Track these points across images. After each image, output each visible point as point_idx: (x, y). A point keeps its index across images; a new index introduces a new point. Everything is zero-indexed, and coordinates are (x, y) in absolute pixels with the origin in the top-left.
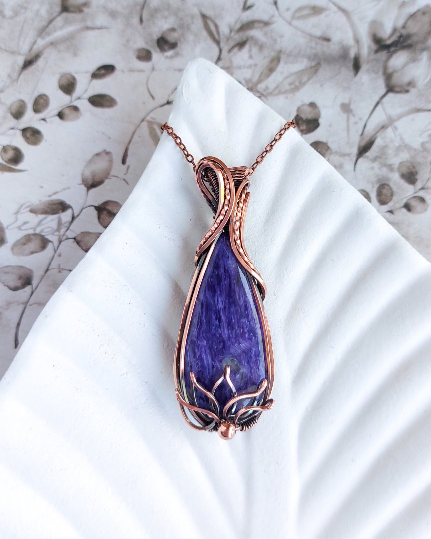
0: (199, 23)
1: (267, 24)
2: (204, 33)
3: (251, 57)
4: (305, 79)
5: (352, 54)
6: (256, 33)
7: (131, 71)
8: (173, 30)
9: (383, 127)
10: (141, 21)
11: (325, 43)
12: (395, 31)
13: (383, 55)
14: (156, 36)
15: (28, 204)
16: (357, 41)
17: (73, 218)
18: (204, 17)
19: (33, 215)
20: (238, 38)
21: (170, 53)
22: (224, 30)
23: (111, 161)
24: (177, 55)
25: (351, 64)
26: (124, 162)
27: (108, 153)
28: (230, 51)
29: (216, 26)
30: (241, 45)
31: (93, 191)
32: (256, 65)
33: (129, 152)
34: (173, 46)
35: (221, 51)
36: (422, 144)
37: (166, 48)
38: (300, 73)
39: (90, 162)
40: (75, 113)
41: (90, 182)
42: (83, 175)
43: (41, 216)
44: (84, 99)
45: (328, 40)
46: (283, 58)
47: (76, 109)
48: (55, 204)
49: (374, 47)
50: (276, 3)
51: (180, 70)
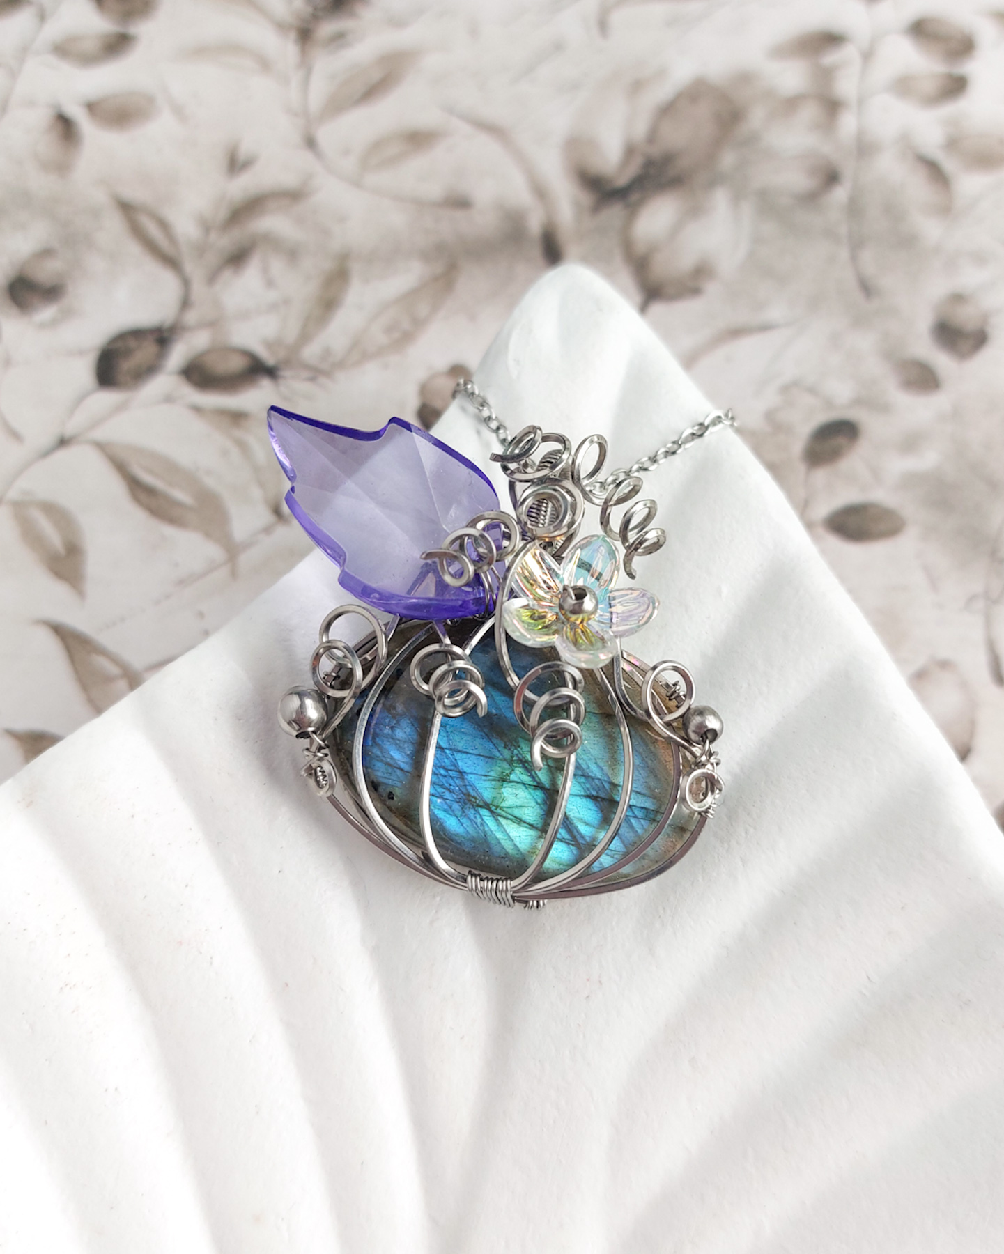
0: (112, 228)
1: (293, 196)
2: (134, 249)
3: (270, 283)
4: (423, 309)
5: (535, 224)
6: (272, 222)
8: (46, 253)
11: (459, 214)
12: (630, 151)
13: (614, 213)
16: (541, 192)
18: (127, 208)
20: (224, 242)
21: (47, 313)
22: (186, 227)
24: (68, 314)
25: (536, 252)
28: (212, 278)
29: (164, 225)
30: (237, 258)
32: (287, 302)
35: (186, 283)
36: (770, 416)
37: (35, 299)
38: (410, 297)
45: (460, 203)
46: (356, 268)
49: (586, 199)
50: (311, 143)
51: (81, 353)
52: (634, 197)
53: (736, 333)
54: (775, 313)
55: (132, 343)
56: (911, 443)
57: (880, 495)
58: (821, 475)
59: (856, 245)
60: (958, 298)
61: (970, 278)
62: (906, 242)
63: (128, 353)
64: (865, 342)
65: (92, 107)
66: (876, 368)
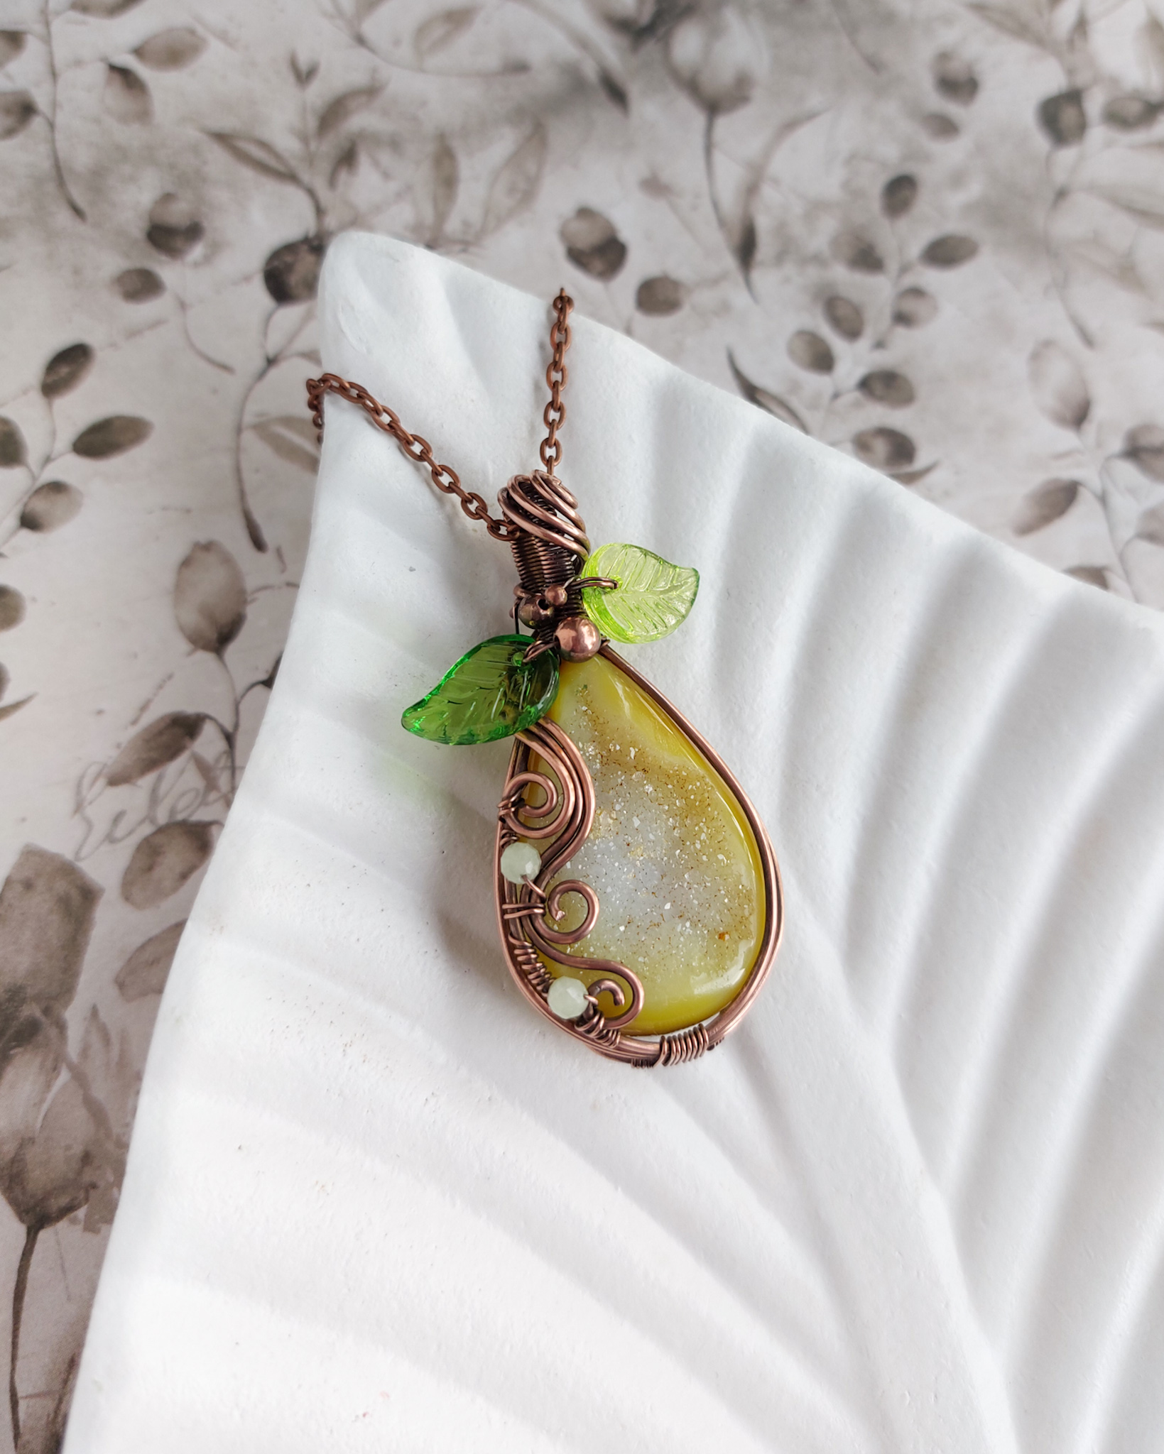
0: (217, 159)
1: (371, 91)
2: (247, 173)
3: (386, 176)
4: (531, 167)
5: (590, 71)
6: (361, 120)
7: (133, 333)
8: (167, 198)
9: (751, 190)
10: (78, 212)
11: (523, 78)
13: (651, 48)
14: (137, 229)
15: (93, 770)
16: (583, 43)
17: (229, 738)
18: (222, 138)
19: (122, 791)
20: (327, 148)
21: (197, 251)
22: (288, 144)
23: (227, 560)
24: (216, 248)
25: (602, 96)
26: (258, 544)
27: (208, 547)
28: (332, 182)
29: (264, 145)
30: (347, 158)
31: (233, 650)
32: (409, 188)
33: (259, 518)
34: (193, 232)
35: (311, 193)
36: (846, 185)
37: (179, 243)
38: (514, 160)
39: (179, 590)
40: (61, 500)
41: (212, 635)
42: (182, 629)
43: (147, 780)
44: (61, 455)
45: (519, 67)
46: (457, 145)
47: (56, 488)
48: (160, 733)
49: (624, 41)
50: (360, 40)
51: (247, 279)
52: (661, 31)
53: (790, 126)
54: (815, 100)
55: (289, 259)
56: (957, 179)
57: (954, 226)
58: (903, 224)
59: (852, 29)
60: (944, 57)
61: (947, 37)
62: (888, 19)
63: (289, 268)
64: (890, 108)
65: (139, 52)
66: (907, 127)
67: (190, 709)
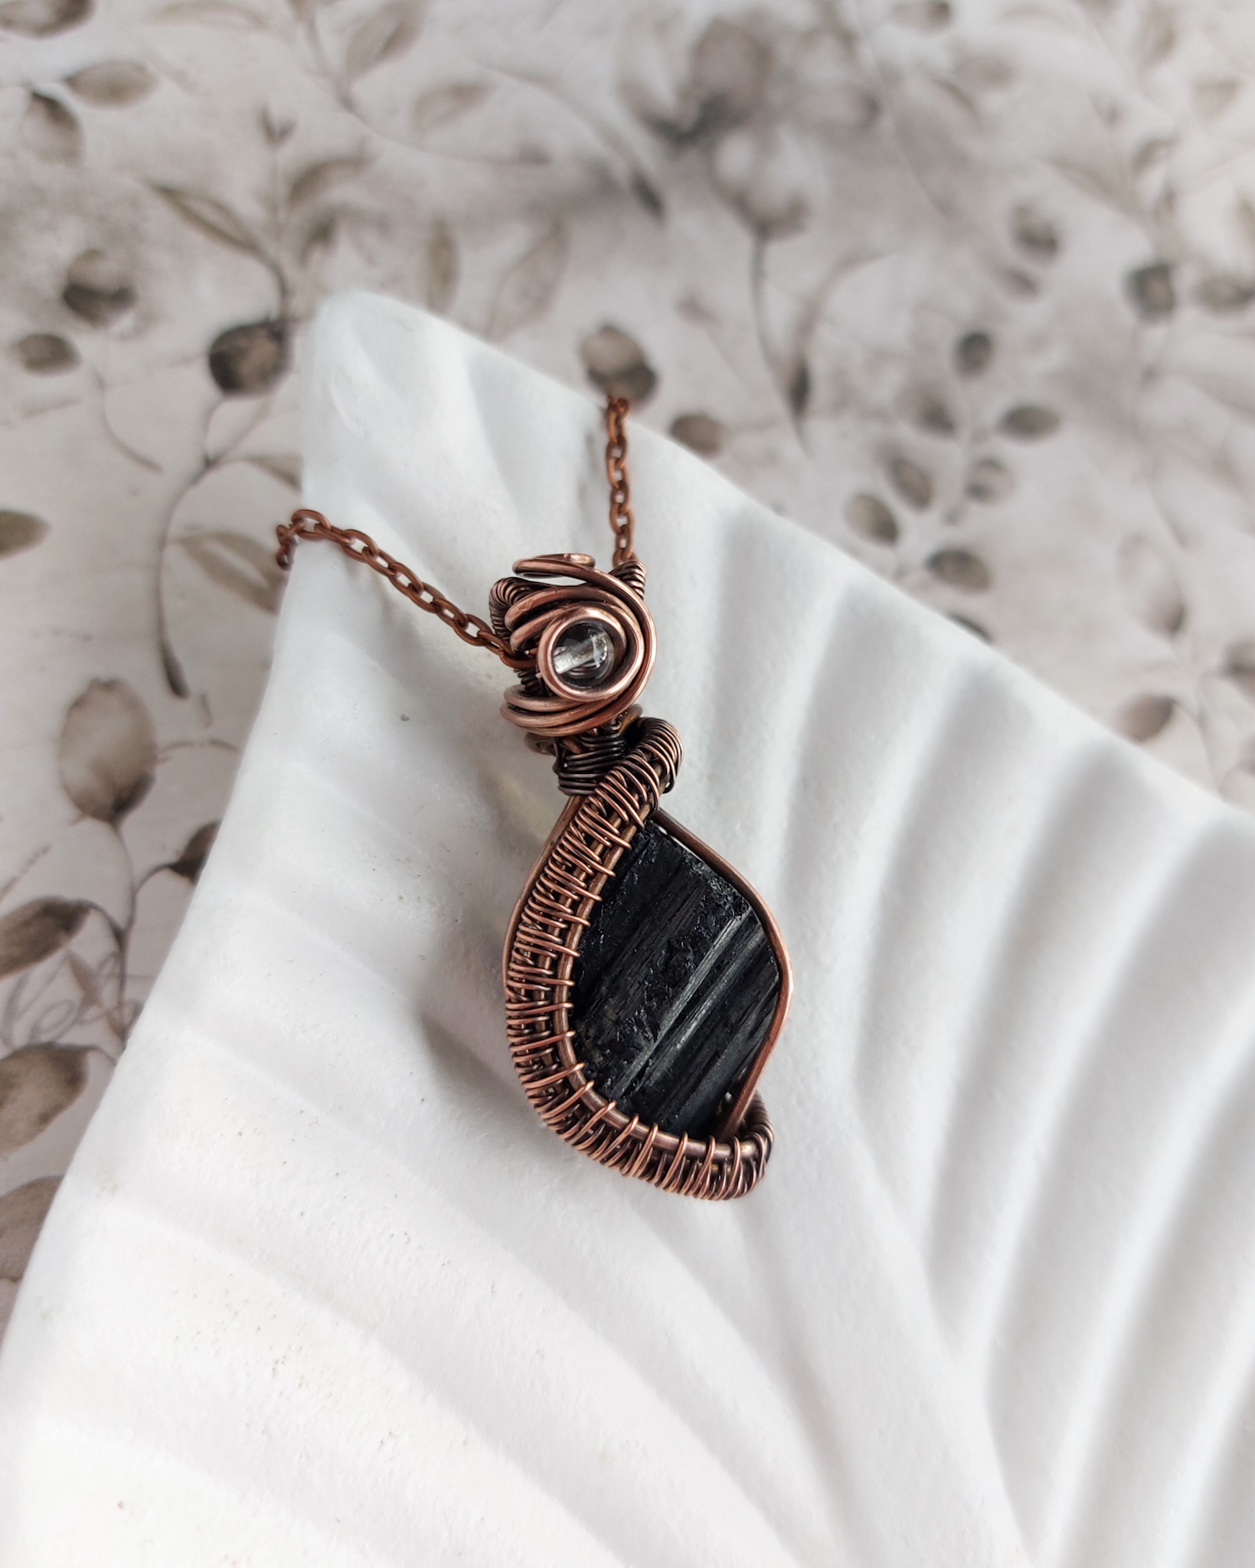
0: (159, 217)
1: (356, 162)
2: (196, 238)
4: (546, 272)
5: (621, 173)
6: (342, 192)
8: (91, 255)
9: (805, 329)
11: (540, 171)
12: (682, 93)
13: (693, 158)
16: (614, 140)
17: (120, 936)
18: (170, 193)
20: (299, 218)
21: (125, 321)
22: (248, 208)
23: (134, 705)
24: (149, 320)
25: (633, 201)
26: (176, 686)
27: (109, 686)
28: (302, 259)
29: (220, 207)
30: (322, 233)
31: (132, 821)
32: (399, 276)
33: (181, 654)
34: (121, 297)
35: (276, 270)
37: (102, 308)
38: (527, 262)
39: (66, 737)
41: (107, 799)
42: (66, 788)
45: (534, 157)
46: (458, 235)
48: (26, 923)
49: (663, 145)
50: (348, 103)
51: (186, 361)
52: (705, 139)
53: (851, 261)
55: (242, 343)
63: (242, 353)
65: (72, 81)
67: (69, 894)
